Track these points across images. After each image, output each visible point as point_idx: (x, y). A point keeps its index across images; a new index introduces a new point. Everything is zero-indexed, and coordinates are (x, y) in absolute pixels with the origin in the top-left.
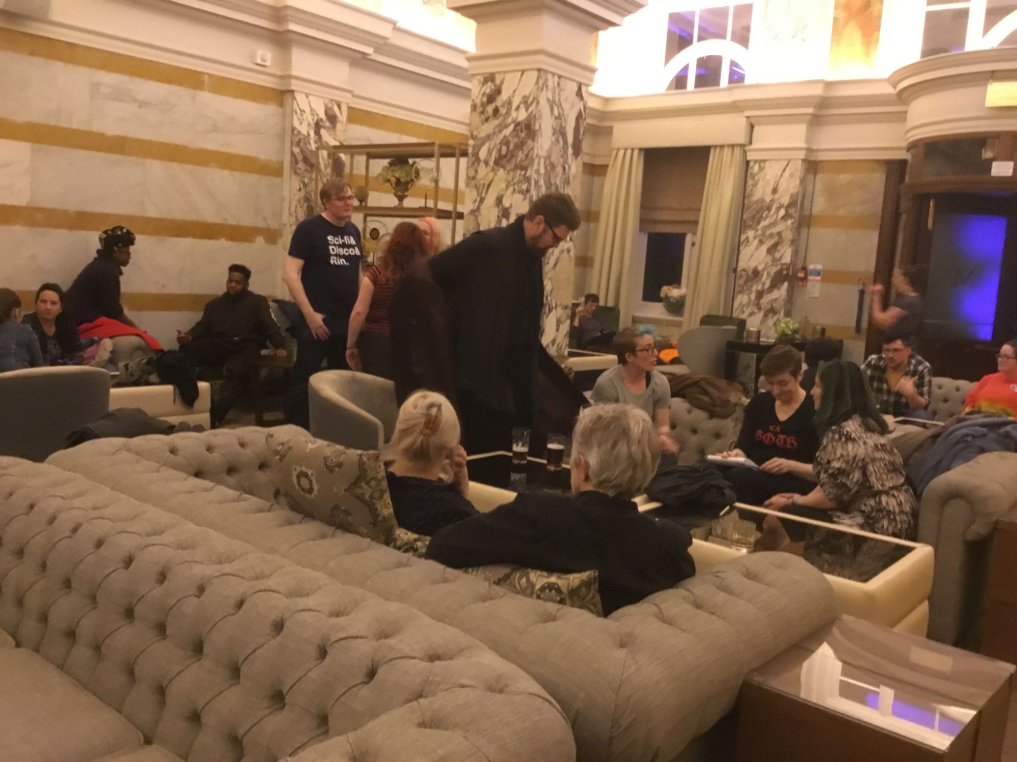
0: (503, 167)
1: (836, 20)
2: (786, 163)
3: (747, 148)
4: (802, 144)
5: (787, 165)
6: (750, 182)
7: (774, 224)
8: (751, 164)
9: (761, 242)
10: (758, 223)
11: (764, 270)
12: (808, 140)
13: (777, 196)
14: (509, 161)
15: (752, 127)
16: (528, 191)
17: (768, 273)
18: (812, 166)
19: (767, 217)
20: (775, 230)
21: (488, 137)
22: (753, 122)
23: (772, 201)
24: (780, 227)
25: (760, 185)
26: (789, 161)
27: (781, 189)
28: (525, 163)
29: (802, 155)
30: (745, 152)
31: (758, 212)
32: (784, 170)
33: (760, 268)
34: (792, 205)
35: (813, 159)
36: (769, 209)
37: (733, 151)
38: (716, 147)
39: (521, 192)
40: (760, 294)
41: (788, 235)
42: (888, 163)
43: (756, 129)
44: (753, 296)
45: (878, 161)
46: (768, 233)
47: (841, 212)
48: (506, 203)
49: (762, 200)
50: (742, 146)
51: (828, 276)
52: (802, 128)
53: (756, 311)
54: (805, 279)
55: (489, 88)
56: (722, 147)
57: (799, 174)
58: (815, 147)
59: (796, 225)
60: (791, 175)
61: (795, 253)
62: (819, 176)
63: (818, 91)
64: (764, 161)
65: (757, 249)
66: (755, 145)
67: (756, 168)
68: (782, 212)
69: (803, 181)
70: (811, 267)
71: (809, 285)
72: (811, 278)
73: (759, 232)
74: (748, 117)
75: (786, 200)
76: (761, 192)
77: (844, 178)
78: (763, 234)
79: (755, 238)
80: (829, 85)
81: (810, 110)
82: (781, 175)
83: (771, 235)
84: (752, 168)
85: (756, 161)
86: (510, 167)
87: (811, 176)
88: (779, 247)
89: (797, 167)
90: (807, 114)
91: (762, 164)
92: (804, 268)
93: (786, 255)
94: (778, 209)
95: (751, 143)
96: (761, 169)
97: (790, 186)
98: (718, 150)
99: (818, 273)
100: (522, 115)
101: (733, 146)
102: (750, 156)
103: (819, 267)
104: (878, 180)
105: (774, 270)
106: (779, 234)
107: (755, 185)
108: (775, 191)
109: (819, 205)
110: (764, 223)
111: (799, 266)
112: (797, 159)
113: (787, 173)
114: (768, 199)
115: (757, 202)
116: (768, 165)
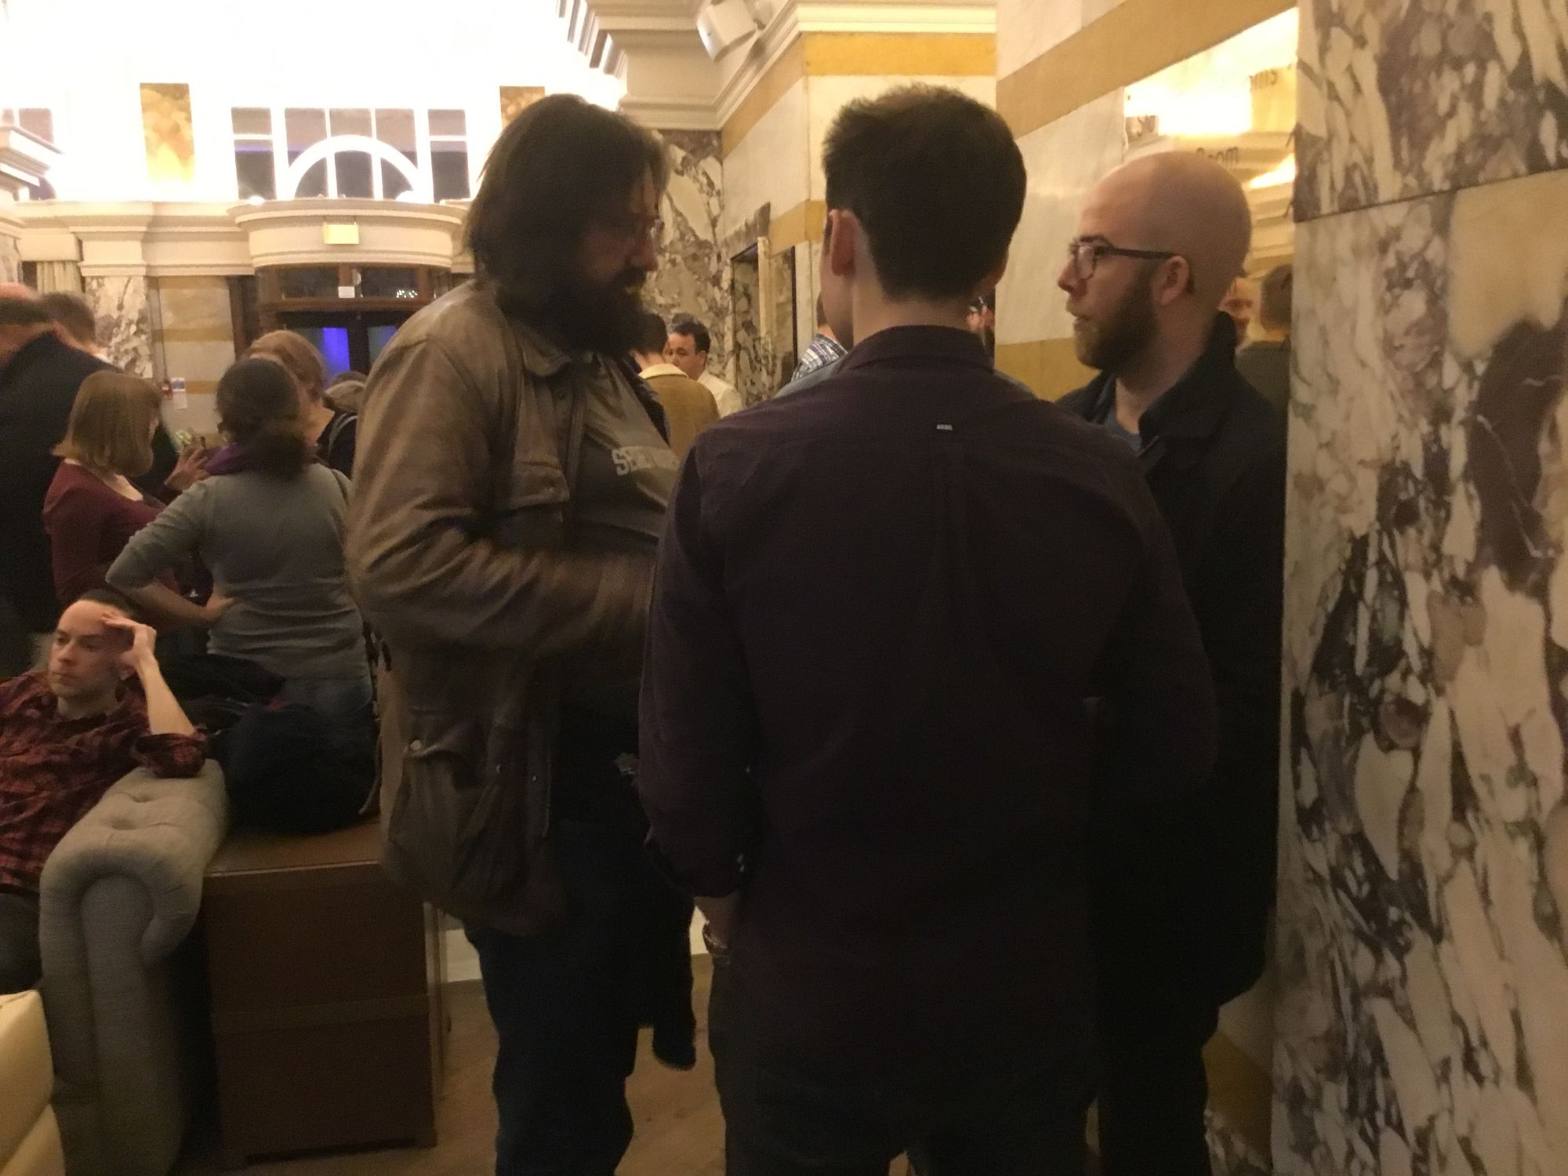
1: (147, 139)
2: (126, 280)
3: (79, 264)
4: (139, 261)
5: (129, 281)
7: (127, 340)
8: (88, 280)
10: (110, 339)
12: (144, 255)
13: (124, 312)
15: (80, 243)
18: (154, 282)
19: (117, 333)
20: (129, 346)
22: (81, 238)
23: (120, 317)
24: (135, 342)
25: (102, 302)
26: (130, 278)
27: (126, 304)
29: (143, 271)
30: (79, 269)
32: (126, 286)
34: (142, 320)
35: (153, 274)
36: (118, 325)
37: (65, 268)
38: (42, 262)
41: (145, 351)
42: (229, 279)
43: (85, 244)
45: (218, 277)
46: (122, 349)
47: (192, 326)
49: (109, 317)
50: (74, 262)
51: (192, 387)
52: (137, 245)
54: (169, 393)
56: (51, 263)
57: (142, 291)
58: (152, 263)
59: (150, 341)
60: (135, 291)
61: (155, 368)
62: (162, 291)
63: (149, 211)
64: (102, 277)
66: (86, 262)
67: (94, 284)
68: (133, 328)
69: (148, 296)
70: (173, 380)
71: (175, 397)
72: (175, 390)
73: (113, 349)
74: (74, 233)
75: (135, 316)
76: (105, 308)
77: (188, 292)
78: (118, 350)
80: (157, 205)
81: (143, 229)
82: (125, 293)
83: (126, 352)
84: (89, 284)
85: (93, 278)
87: (153, 292)
88: (138, 363)
89: (141, 283)
90: (140, 232)
91: (100, 280)
92: (167, 382)
93: (148, 370)
94: (129, 324)
95: (82, 259)
96: (100, 285)
97: (135, 302)
98: (46, 265)
99: (181, 385)
101: (64, 262)
102: (85, 273)
103: (182, 379)
104: (222, 295)
106: (135, 349)
107: (97, 301)
108: (120, 307)
109: (168, 320)
110: (115, 340)
111: (161, 379)
112: (138, 276)
113: (130, 289)
114: (115, 315)
115: (103, 318)
116: (106, 281)
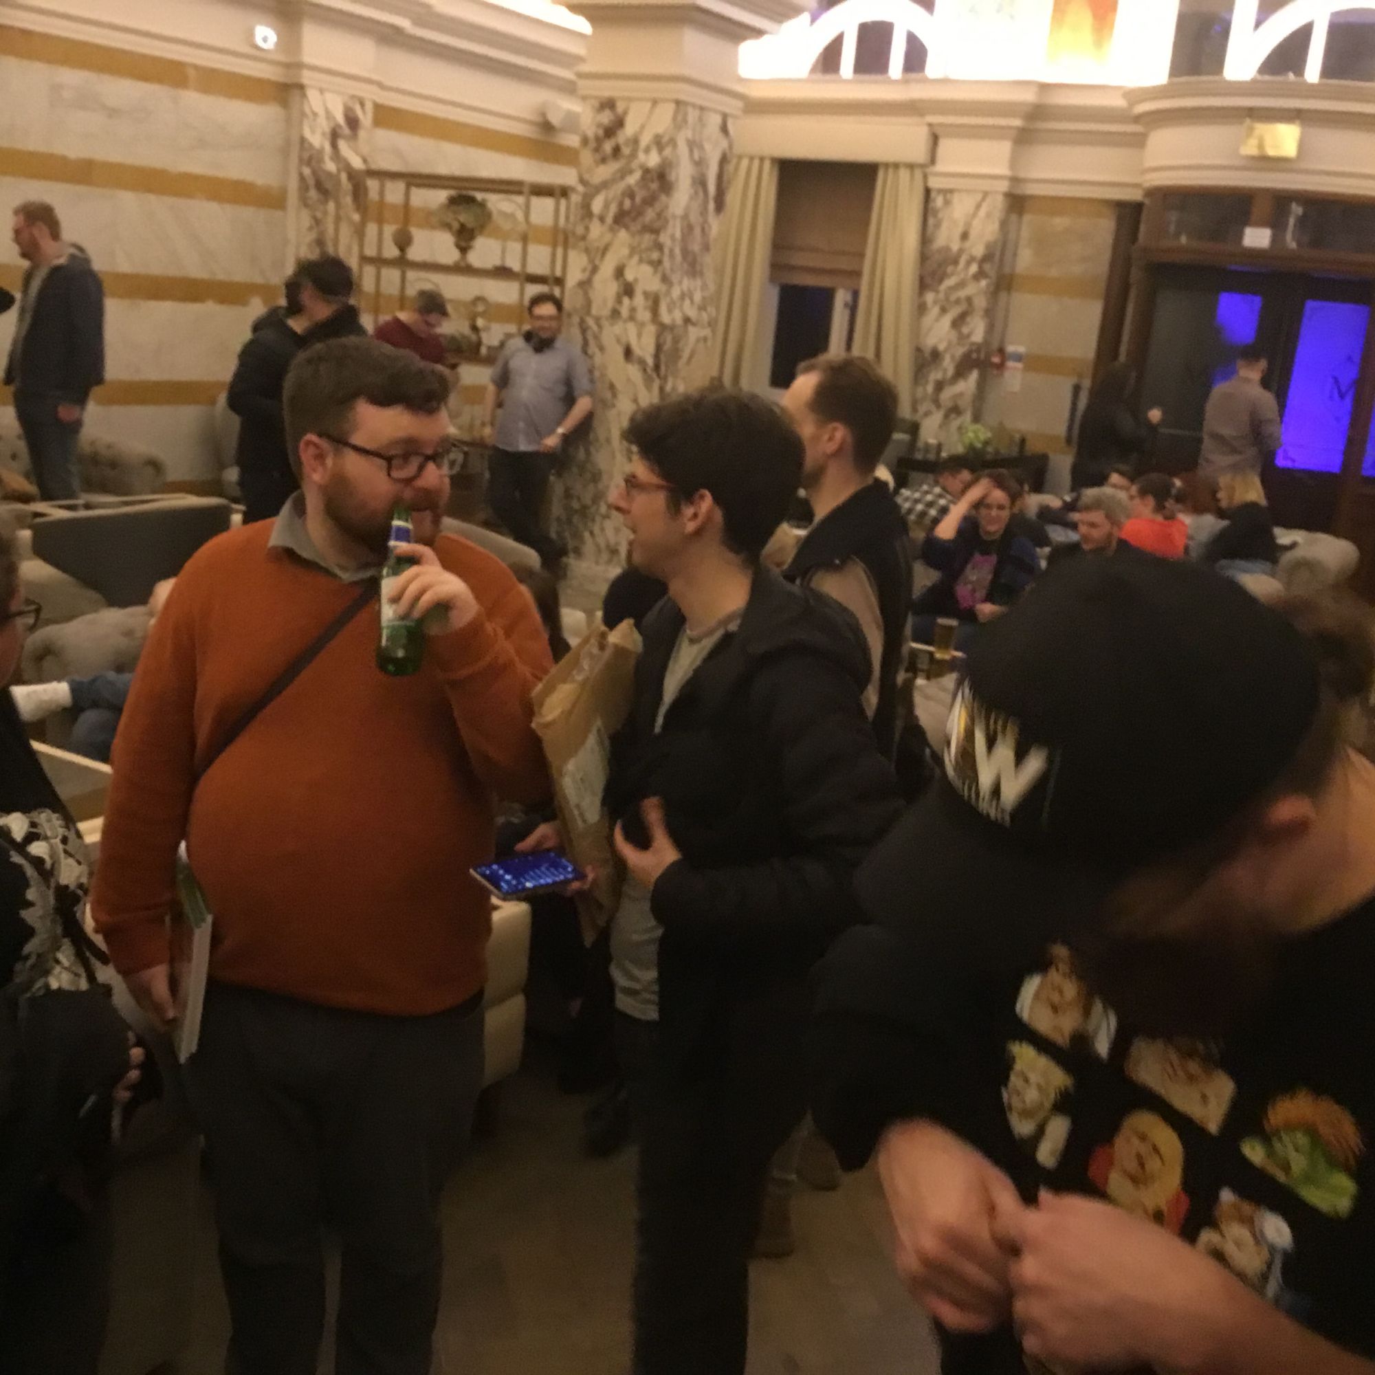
0: (627, 228)
2: (979, 197)
3: (928, 170)
4: (1004, 170)
5: (983, 199)
6: (931, 221)
7: (961, 285)
8: (933, 195)
9: (944, 310)
10: (941, 281)
11: (946, 350)
12: (1014, 162)
13: (967, 244)
14: (634, 220)
15: (935, 139)
16: (660, 262)
17: (953, 357)
18: (1017, 203)
19: (952, 274)
20: (962, 294)
21: (605, 185)
22: (938, 131)
23: (961, 251)
24: (971, 289)
25: (945, 225)
26: (985, 194)
27: (973, 234)
28: (657, 225)
29: (1004, 186)
30: (925, 177)
31: (940, 265)
32: (978, 206)
33: (941, 347)
34: (987, 258)
35: (1019, 191)
36: (955, 262)
38: (887, 165)
39: (651, 263)
40: (940, 386)
41: (981, 303)
42: (1120, 205)
43: (942, 141)
44: (930, 388)
45: (1106, 202)
46: (953, 298)
47: (1054, 272)
48: (629, 276)
49: (947, 249)
50: (922, 166)
51: (1033, 363)
52: (1004, 148)
53: (933, 408)
54: (1001, 366)
55: (606, 118)
56: (896, 166)
57: (998, 214)
58: (1022, 175)
59: (992, 289)
60: (988, 215)
61: (990, 329)
62: (1027, 218)
63: (1029, 96)
64: (951, 191)
65: (937, 320)
66: (940, 167)
67: (940, 200)
68: (974, 268)
69: (1004, 224)
70: (1010, 349)
71: (1007, 374)
72: (1010, 364)
73: (941, 296)
74: (930, 125)
75: (979, 251)
76: (946, 237)
77: (1060, 222)
78: (947, 299)
79: (935, 302)
80: (1044, 87)
81: (1017, 122)
82: (974, 215)
83: (958, 302)
84: (934, 200)
85: (940, 191)
86: (636, 227)
87: (1014, 217)
88: (968, 319)
89: (999, 204)
90: (1013, 128)
91: (949, 196)
92: (1001, 351)
93: (977, 330)
94: (969, 263)
95: (933, 160)
96: (947, 203)
97: (985, 231)
98: (889, 170)
99: (1018, 358)
100: (653, 160)
101: (910, 167)
102: (934, 183)
103: (1021, 349)
104: (1105, 229)
105: (960, 351)
106: (969, 300)
107: (938, 225)
108: (965, 236)
109: (1025, 260)
110: (950, 282)
111: (995, 345)
112: (996, 192)
113: (982, 212)
114: (955, 247)
115: (939, 251)
116: (956, 198)
